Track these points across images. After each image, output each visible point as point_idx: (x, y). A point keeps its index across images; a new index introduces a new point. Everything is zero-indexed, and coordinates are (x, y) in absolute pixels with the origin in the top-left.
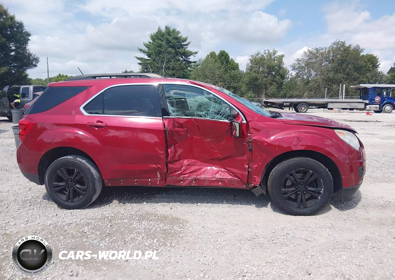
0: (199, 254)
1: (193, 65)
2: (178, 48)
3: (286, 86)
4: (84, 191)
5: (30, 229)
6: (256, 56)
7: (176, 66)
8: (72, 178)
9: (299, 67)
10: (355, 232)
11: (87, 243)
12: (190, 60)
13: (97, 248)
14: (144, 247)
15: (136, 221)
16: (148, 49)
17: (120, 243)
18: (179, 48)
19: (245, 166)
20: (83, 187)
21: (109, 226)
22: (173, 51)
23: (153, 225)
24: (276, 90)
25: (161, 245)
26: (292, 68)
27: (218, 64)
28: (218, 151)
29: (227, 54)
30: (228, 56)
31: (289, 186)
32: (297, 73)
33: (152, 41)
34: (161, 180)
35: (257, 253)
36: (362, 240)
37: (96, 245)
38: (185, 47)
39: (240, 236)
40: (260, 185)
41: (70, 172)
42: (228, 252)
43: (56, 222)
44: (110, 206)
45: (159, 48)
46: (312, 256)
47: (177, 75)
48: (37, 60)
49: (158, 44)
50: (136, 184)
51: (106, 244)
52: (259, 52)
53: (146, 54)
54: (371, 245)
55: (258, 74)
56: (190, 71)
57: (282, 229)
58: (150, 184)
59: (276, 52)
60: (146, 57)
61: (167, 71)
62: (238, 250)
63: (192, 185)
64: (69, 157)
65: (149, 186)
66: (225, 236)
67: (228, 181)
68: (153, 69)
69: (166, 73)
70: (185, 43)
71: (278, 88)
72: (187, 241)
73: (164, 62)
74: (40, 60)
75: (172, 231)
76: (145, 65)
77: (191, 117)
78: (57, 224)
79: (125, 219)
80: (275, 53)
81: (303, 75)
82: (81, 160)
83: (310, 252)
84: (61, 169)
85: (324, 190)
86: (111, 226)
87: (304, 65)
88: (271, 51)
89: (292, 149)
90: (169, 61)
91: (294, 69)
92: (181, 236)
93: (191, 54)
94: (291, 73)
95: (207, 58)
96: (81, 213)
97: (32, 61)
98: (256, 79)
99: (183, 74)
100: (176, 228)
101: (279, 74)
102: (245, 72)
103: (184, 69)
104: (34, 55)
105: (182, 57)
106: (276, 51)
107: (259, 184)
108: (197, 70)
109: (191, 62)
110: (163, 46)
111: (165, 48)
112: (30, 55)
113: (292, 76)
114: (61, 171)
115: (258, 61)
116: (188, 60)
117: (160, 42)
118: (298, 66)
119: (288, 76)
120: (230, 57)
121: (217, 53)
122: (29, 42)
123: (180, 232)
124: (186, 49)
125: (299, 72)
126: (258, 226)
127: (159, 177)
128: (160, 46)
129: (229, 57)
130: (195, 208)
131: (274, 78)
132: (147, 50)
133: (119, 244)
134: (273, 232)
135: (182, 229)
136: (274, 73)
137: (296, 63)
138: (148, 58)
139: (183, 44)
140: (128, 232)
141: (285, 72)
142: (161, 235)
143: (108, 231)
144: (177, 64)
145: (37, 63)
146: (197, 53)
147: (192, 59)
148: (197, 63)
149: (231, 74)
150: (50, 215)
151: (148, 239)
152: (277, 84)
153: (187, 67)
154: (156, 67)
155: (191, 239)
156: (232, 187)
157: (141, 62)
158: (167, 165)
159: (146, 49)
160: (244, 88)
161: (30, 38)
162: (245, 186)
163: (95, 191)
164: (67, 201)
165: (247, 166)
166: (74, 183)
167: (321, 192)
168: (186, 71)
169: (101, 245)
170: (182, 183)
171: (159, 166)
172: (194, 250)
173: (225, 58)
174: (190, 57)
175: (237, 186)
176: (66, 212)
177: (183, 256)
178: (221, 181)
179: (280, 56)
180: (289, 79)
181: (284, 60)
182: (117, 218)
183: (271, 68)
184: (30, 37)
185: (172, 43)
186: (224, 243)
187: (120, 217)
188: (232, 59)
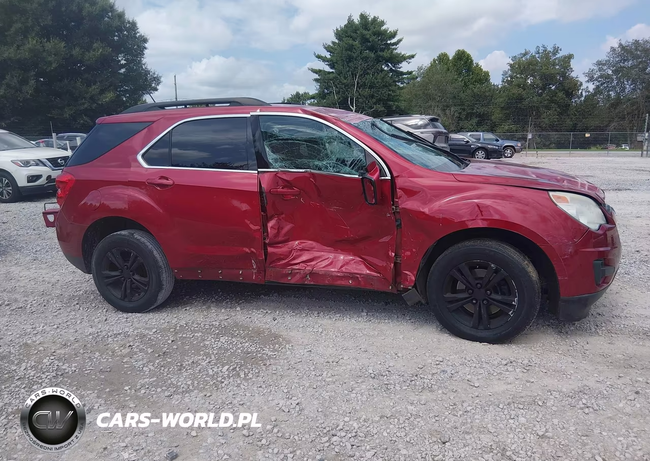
0: (282, 395)
1: (405, 77)
2: (380, 51)
3: (576, 111)
4: (145, 285)
5: (59, 340)
6: (522, 57)
7: (376, 81)
8: (129, 265)
9: (601, 76)
10: (569, 376)
11: (128, 365)
12: (401, 70)
13: (138, 373)
14: (204, 376)
15: (213, 336)
16: (332, 54)
17: (173, 368)
18: (382, 50)
19: (390, 254)
20: (143, 279)
21: (170, 342)
22: (372, 55)
23: (234, 343)
24: (557, 118)
25: (231, 375)
26: (587, 79)
27: (453, 75)
28: (348, 228)
29: (469, 56)
30: (471, 59)
31: (463, 290)
32: (598, 87)
33: (337, 41)
34: (259, 272)
35: (375, 399)
36: (573, 392)
37: (138, 369)
38: (393, 47)
39: (361, 370)
40: (415, 286)
41: (125, 255)
42: (329, 394)
43: (99, 331)
44: (186, 310)
45: (349, 53)
46: (466, 412)
47: (377, 97)
48: (157, 80)
49: (346, 46)
50: (221, 277)
51: (152, 368)
52: (527, 50)
53: (327, 63)
54: (584, 401)
55: (525, 90)
56: (402, 88)
57: (438, 363)
58: (241, 279)
59: (559, 51)
60: (327, 69)
61: (360, 91)
62: (347, 392)
63: (306, 283)
64: (123, 232)
65: (240, 281)
66: (337, 368)
67: (362, 277)
68: (337, 88)
69: (360, 94)
70: (393, 41)
71: (560, 114)
72: (273, 372)
73: (356, 76)
74: (162, 79)
75: (259, 355)
76: (325, 82)
77: (303, 170)
78: (100, 334)
79: (198, 331)
80: (557, 51)
81: (609, 91)
82: (139, 238)
83: (465, 405)
84: (113, 250)
85: (519, 300)
86: (172, 341)
87: (610, 72)
88: (550, 49)
89: (467, 226)
90: (365, 73)
91: (591, 79)
92: (268, 363)
93: (404, 58)
94: (587, 87)
95: (432, 65)
96: (140, 319)
97: (150, 82)
98: (520, 99)
99: (389, 95)
100: (267, 351)
101: (564, 90)
102: (500, 86)
103: (390, 85)
104: (153, 71)
105: (388, 66)
106: (559, 48)
107: (413, 285)
108: (414, 85)
109: (402, 73)
110: (355, 49)
111: (359, 52)
112: (147, 72)
113: (589, 92)
114: (113, 254)
115: (524, 67)
116: (398, 70)
117: (351, 42)
118: (599, 74)
119: (581, 93)
120: (474, 62)
121: (451, 55)
122: (146, 52)
123: (270, 357)
124: (395, 52)
125: (602, 84)
126: (400, 355)
127: (255, 267)
128: (351, 48)
129: (472, 61)
130: (313, 320)
131: (552, 97)
132: (329, 57)
133: (170, 370)
134: (420, 366)
135: (276, 353)
136: (554, 87)
137: (595, 68)
138: (331, 70)
139: (389, 42)
140: (193, 351)
141: (576, 85)
142: (239, 359)
143: (165, 349)
144: (379, 77)
145: (158, 85)
146: (413, 57)
147: (404, 67)
148: (414, 73)
149: (475, 91)
150: (95, 320)
151: (216, 364)
152: (559, 107)
153: (395, 82)
154: (343, 84)
155: (281, 370)
156: (369, 288)
157: (318, 77)
158: (265, 249)
159: (328, 55)
160: (497, 115)
161: (146, 45)
162: (390, 288)
163: (160, 287)
164: (123, 300)
165: (393, 254)
166: (131, 273)
167: (513, 303)
168: (393, 88)
169: (144, 369)
170: (289, 278)
171: (252, 249)
172: (277, 388)
173: (466, 62)
174: (401, 65)
175: (377, 286)
176: (121, 316)
177: (256, 395)
178: (352, 278)
179: (565, 57)
180: (583, 99)
181: (573, 64)
182: (187, 329)
183: (547, 79)
184: (146, 43)
185: (370, 42)
186: (331, 379)
187: (192, 329)
188: (477, 65)
